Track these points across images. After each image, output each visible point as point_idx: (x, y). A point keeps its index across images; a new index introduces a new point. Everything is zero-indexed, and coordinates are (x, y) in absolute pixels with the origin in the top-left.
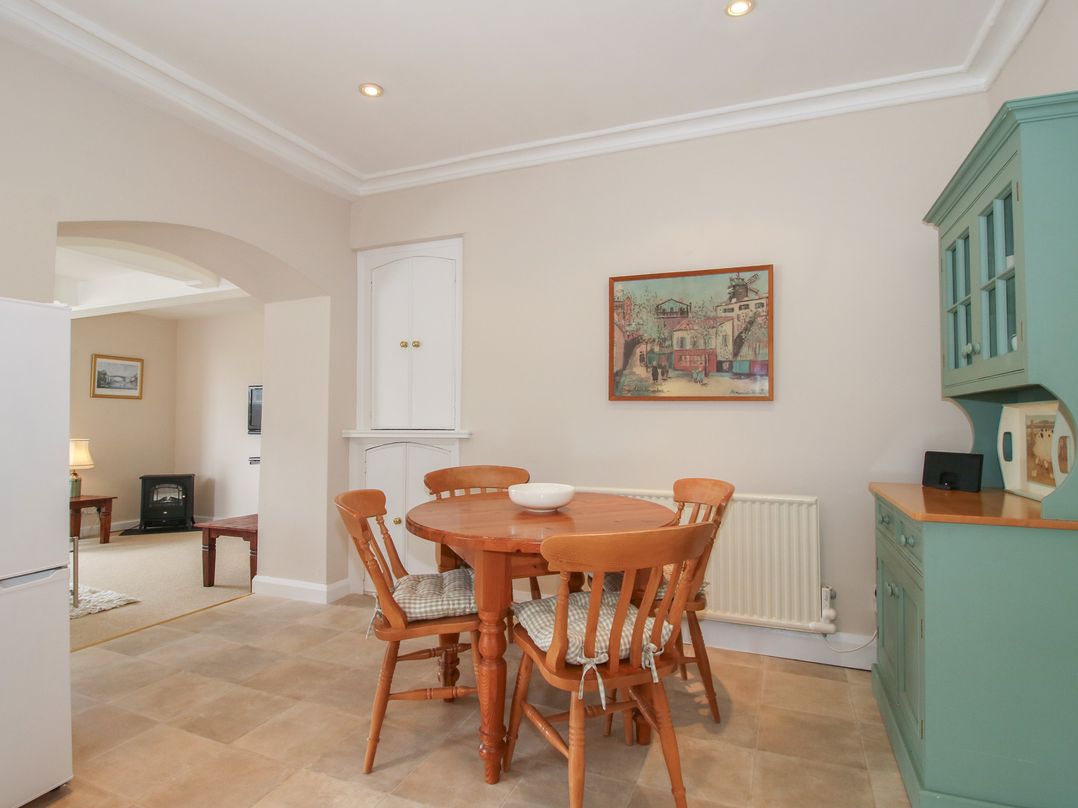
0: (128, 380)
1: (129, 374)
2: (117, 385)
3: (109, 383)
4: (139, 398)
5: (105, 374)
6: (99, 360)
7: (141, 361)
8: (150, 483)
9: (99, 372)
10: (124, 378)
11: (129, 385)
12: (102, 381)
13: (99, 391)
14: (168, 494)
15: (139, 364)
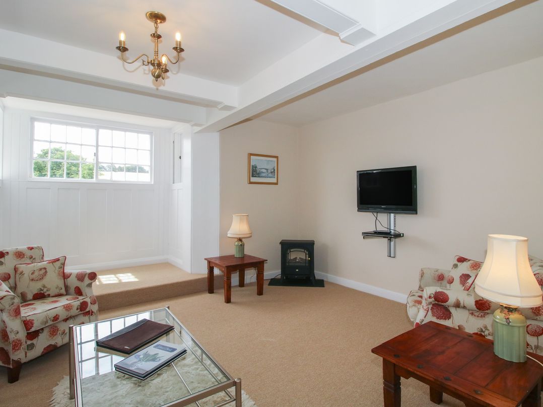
0: (269, 171)
1: (270, 167)
2: (263, 175)
3: (258, 174)
4: (277, 184)
5: (256, 167)
6: (252, 157)
7: (277, 157)
8: (287, 246)
9: (252, 166)
10: (267, 170)
11: (270, 175)
12: (254, 172)
13: (253, 179)
14: (298, 255)
15: (275, 159)
